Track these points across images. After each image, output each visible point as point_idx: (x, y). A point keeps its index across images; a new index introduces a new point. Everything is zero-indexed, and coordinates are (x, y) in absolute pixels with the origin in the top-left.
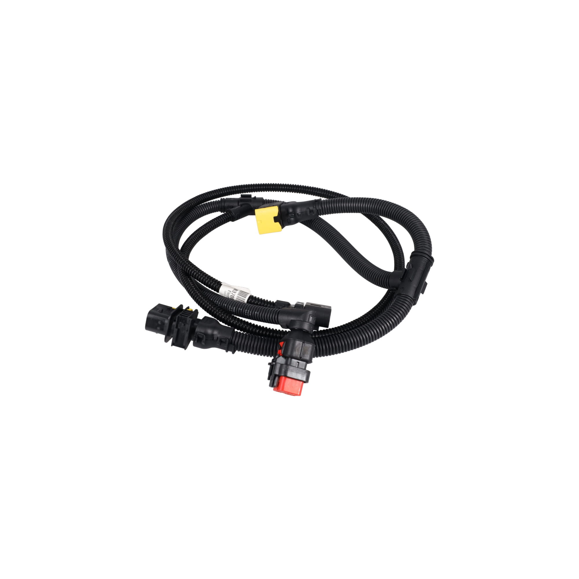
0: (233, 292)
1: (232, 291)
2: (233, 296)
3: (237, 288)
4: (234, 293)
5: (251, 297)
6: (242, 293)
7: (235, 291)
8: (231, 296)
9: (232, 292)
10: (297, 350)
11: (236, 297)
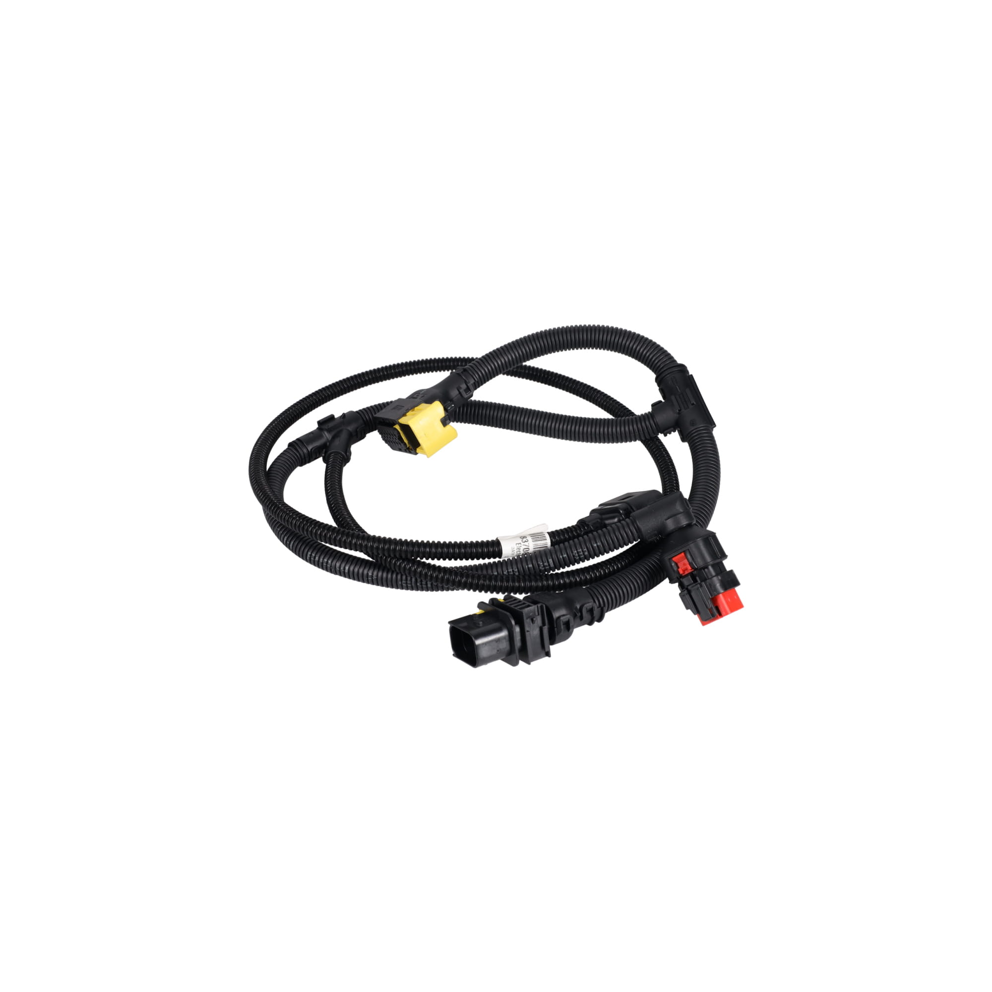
0: (524, 542)
1: (520, 542)
2: (527, 547)
3: (523, 535)
4: (526, 543)
5: (552, 534)
6: (536, 536)
7: (524, 540)
8: (525, 550)
9: (522, 544)
11: (532, 546)
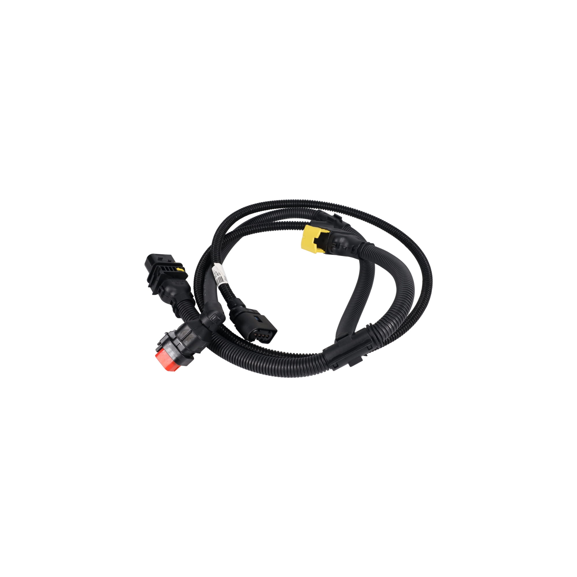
10: (182, 333)
